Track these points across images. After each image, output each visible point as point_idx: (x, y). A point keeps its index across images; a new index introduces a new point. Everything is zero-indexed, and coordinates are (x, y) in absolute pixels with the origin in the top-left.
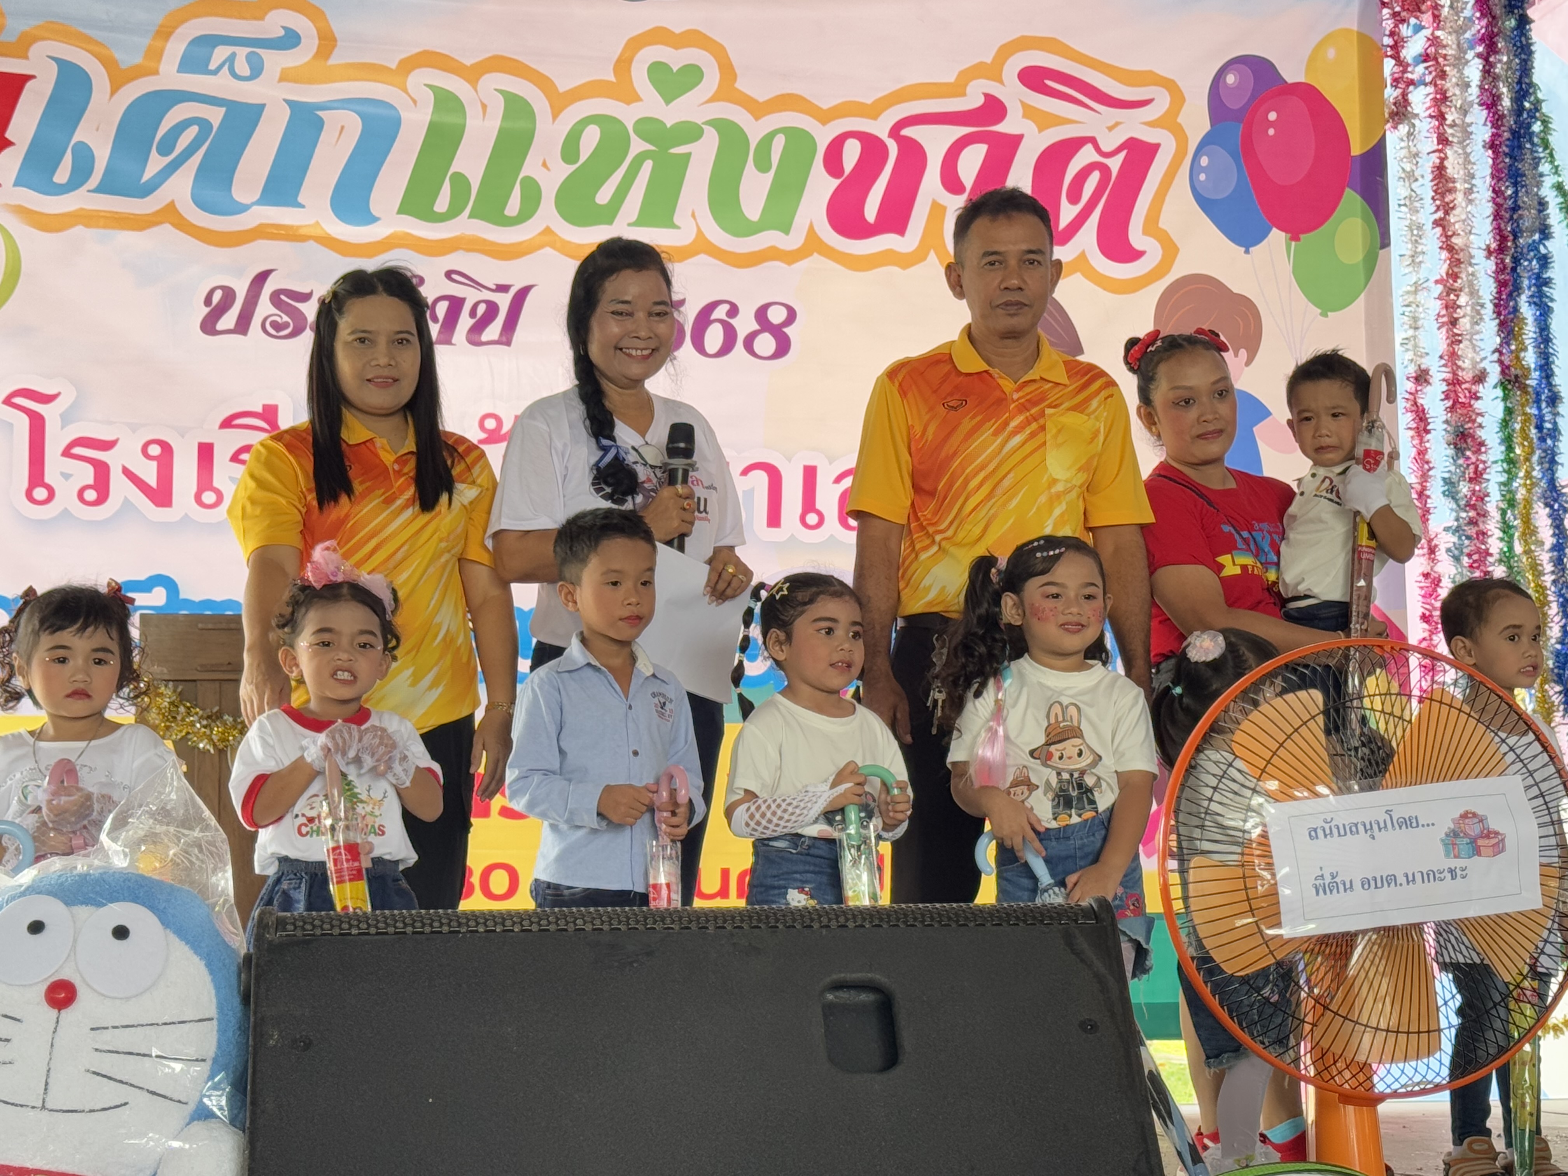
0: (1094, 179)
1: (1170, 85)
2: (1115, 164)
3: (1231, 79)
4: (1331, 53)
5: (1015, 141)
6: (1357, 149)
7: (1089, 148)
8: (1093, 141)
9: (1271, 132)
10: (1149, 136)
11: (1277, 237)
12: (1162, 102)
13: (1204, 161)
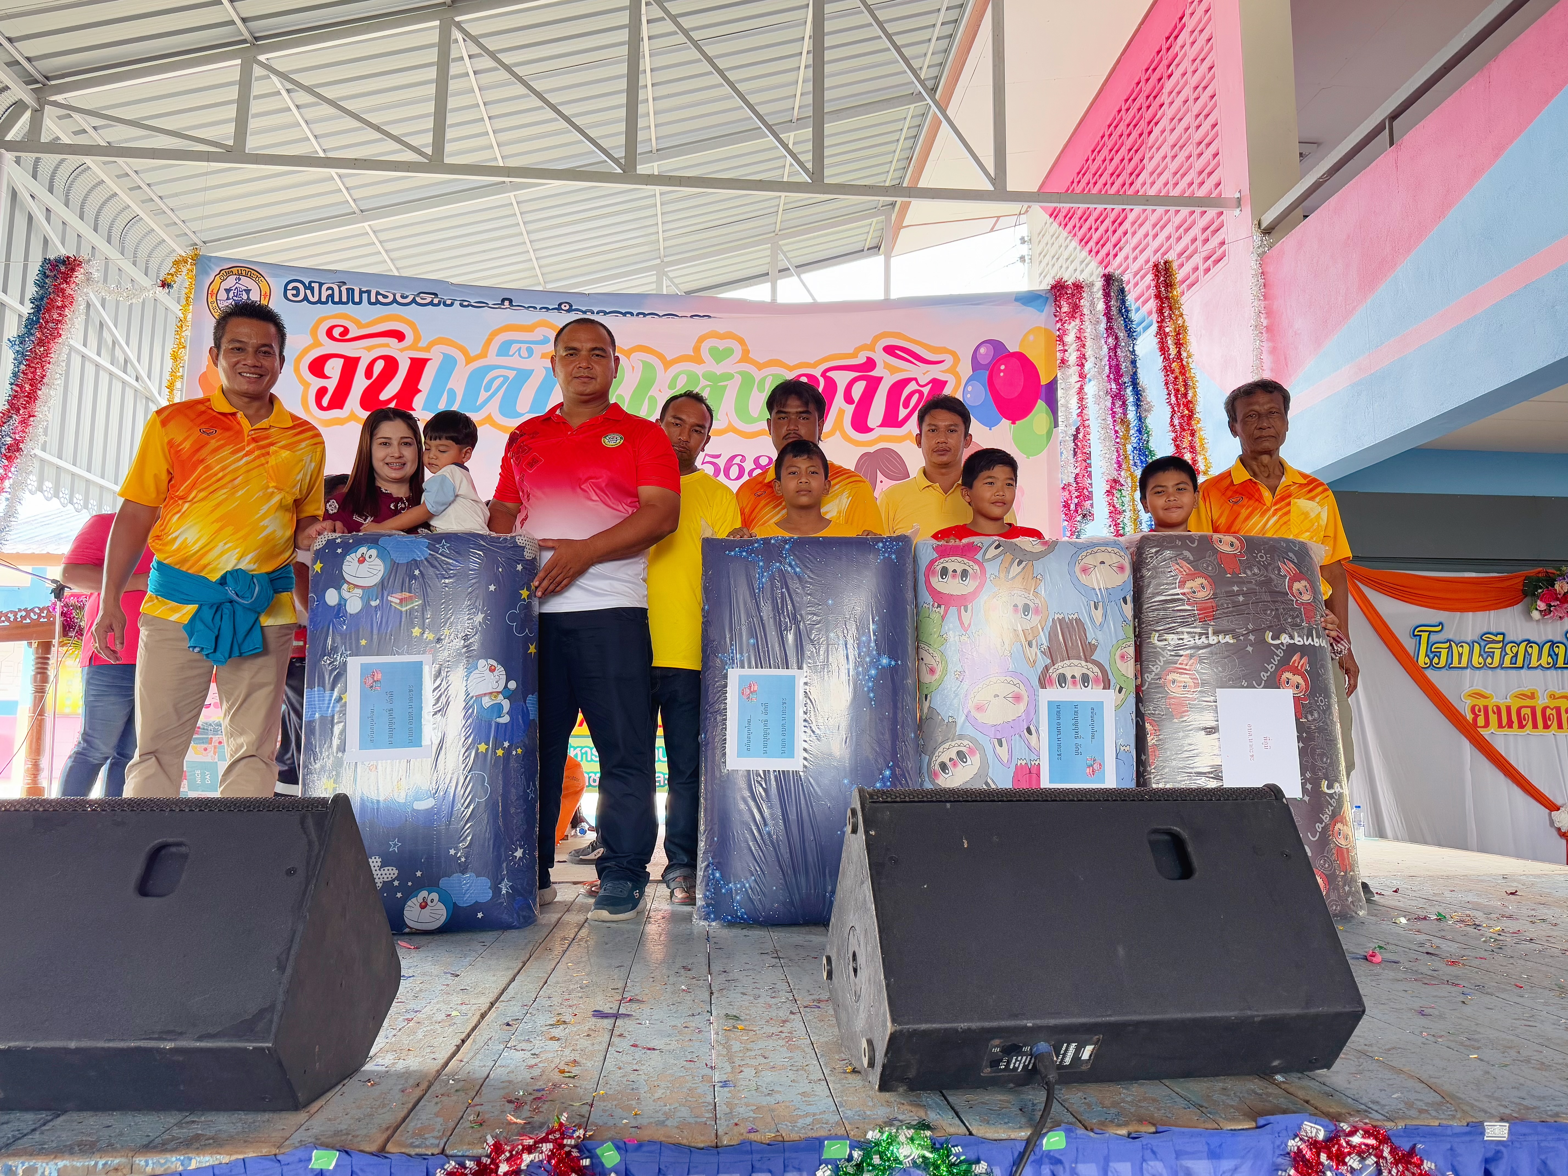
0: (916, 397)
1: (953, 354)
2: (926, 390)
3: (982, 350)
4: (1031, 337)
5: (879, 380)
6: (1044, 381)
7: (914, 382)
8: (916, 379)
9: (1002, 374)
10: (942, 377)
11: (1005, 423)
12: (949, 360)
13: (970, 388)
